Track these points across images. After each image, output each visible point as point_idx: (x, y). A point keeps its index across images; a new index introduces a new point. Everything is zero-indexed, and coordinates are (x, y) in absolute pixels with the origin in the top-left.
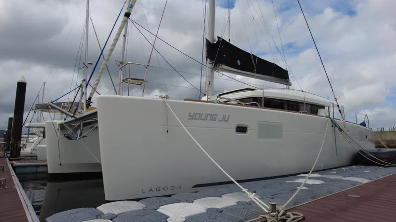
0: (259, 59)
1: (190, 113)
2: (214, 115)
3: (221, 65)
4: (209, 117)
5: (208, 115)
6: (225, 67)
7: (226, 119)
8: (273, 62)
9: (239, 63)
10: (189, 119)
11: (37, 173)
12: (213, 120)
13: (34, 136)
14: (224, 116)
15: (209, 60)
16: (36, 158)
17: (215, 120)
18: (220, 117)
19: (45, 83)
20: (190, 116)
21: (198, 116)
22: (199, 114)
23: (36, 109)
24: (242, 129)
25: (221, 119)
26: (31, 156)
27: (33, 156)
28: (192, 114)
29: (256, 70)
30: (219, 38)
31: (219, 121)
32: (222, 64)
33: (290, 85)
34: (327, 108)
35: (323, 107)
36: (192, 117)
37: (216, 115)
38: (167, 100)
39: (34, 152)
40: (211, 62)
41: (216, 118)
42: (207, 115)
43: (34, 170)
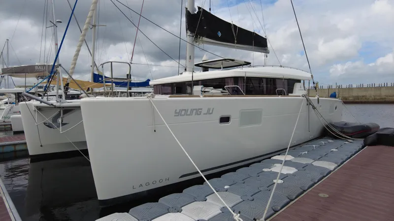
0: (240, 28)
1: (176, 110)
2: (199, 109)
3: (201, 37)
4: (195, 111)
5: (194, 110)
6: (205, 39)
7: (211, 112)
8: (253, 31)
9: (220, 34)
10: (175, 116)
11: (15, 151)
12: (198, 114)
13: (4, 96)
14: (209, 110)
15: (189, 32)
16: (10, 126)
17: (200, 114)
18: (205, 111)
19: (8, 40)
20: (176, 113)
21: (183, 113)
22: (185, 110)
23: (2, 74)
24: (225, 120)
25: (206, 112)
26: (5, 125)
27: (7, 125)
28: (178, 111)
29: (236, 41)
30: (199, 8)
31: (204, 114)
32: (203, 36)
33: (268, 53)
34: (302, 82)
35: (299, 81)
36: (178, 114)
37: (201, 109)
38: (153, 99)
39: (6, 120)
40: (191, 35)
41: (201, 112)
42: (192, 111)
43: (12, 148)
